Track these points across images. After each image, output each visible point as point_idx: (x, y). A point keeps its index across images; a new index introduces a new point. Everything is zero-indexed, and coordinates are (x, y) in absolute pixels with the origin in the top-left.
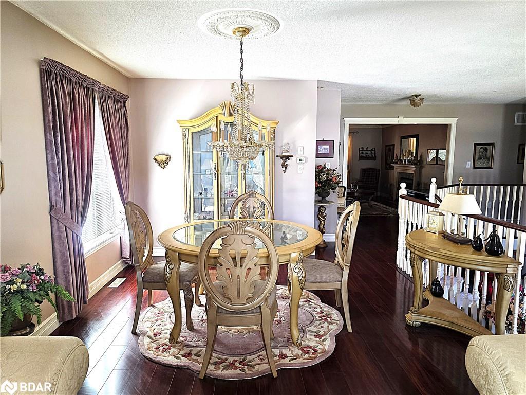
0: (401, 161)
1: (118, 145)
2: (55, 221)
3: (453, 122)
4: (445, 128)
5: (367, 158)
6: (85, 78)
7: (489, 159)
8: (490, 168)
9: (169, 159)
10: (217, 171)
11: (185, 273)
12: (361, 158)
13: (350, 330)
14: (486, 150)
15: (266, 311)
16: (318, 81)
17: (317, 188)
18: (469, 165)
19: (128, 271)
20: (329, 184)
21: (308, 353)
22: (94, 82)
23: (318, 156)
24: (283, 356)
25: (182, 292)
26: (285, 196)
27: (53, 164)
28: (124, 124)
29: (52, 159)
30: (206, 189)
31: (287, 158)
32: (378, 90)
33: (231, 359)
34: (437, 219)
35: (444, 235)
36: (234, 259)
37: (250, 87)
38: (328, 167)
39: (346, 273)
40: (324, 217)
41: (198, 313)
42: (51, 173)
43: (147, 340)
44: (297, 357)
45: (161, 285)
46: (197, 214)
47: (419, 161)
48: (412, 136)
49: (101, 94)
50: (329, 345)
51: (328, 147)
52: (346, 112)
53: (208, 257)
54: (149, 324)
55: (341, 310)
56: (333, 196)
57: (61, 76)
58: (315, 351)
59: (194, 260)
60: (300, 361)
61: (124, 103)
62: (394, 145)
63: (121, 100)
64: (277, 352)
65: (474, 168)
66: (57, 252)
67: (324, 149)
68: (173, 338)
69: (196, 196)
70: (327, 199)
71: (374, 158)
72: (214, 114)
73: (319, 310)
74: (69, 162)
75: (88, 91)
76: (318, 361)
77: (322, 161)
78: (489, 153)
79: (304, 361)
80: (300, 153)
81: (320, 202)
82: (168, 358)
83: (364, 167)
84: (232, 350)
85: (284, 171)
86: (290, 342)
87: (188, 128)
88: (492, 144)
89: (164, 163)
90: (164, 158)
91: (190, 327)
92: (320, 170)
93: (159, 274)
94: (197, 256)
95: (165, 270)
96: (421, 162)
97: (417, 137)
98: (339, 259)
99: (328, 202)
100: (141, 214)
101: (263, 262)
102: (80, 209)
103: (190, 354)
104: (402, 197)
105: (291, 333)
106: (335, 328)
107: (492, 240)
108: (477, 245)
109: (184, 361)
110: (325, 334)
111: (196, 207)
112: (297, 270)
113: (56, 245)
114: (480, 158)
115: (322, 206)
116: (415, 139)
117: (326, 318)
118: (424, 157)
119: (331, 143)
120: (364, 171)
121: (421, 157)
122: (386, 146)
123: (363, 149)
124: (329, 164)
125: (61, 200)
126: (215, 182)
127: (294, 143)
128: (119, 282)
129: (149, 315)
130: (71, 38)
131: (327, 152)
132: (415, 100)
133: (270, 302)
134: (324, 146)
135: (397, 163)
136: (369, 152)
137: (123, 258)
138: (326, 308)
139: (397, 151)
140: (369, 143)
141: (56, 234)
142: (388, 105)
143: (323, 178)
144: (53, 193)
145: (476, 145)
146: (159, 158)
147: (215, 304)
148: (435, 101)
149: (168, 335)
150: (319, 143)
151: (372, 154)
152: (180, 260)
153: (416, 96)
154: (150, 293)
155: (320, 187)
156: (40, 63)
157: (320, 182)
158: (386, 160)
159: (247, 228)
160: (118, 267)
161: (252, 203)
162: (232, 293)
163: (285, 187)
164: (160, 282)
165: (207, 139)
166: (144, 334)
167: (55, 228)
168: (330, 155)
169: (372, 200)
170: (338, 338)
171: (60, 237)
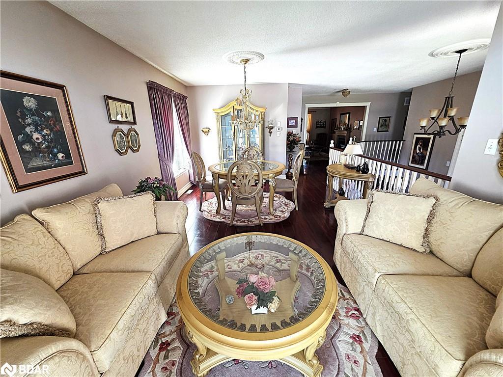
0: (340, 128)
1: (184, 124)
2: (161, 161)
3: (368, 104)
4: (363, 108)
5: (321, 127)
6: (167, 89)
7: (387, 126)
8: (387, 131)
9: (210, 130)
10: (235, 136)
11: (221, 185)
12: (317, 127)
13: (297, 209)
14: (386, 121)
15: (258, 199)
16: (289, 83)
17: (287, 144)
18: (375, 130)
19: (194, 187)
20: (294, 142)
21: (277, 217)
22: (171, 91)
23: (288, 126)
24: (265, 219)
25: (220, 193)
26: (271, 149)
27: (158, 134)
28: (186, 113)
29: (157, 132)
30: (229, 146)
31: (272, 128)
32: (324, 87)
33: (243, 220)
34: (343, 158)
35: (346, 166)
36: (243, 176)
37: (250, 92)
38: (294, 133)
39: (296, 183)
40: (291, 160)
41: (228, 204)
42: (157, 139)
43: (206, 213)
44: (272, 219)
45: (211, 190)
46: (225, 159)
47: (349, 128)
48: (347, 114)
49: (174, 97)
50: (287, 215)
51: (294, 121)
52: (305, 101)
53: (231, 176)
54: (207, 207)
55: (294, 202)
56: (296, 149)
57: (157, 89)
58: (280, 217)
59: (225, 177)
60: (273, 220)
61: (185, 100)
62: (336, 119)
63: (183, 99)
64: (263, 217)
65: (378, 131)
66: (163, 175)
67: (292, 123)
68: (218, 212)
69: (224, 150)
70: (293, 150)
71: (325, 127)
72: (232, 105)
73: (284, 202)
74: (164, 133)
75: (169, 96)
76: (281, 220)
77: (290, 130)
78: (387, 123)
79: (275, 220)
80: (278, 125)
81: (290, 152)
82: (217, 219)
83: (319, 132)
84: (243, 216)
85: (270, 135)
86: (269, 214)
87: (219, 113)
88: (389, 117)
89: (207, 133)
90: (207, 130)
91: (225, 208)
92: (289, 135)
93: (210, 185)
94: (226, 175)
95: (212, 183)
96: (350, 128)
97: (349, 113)
98: (294, 178)
99: (294, 152)
100: (199, 158)
101: (256, 178)
102: (171, 156)
103: (225, 218)
104: (331, 148)
105: (270, 210)
106: (290, 209)
107: (364, 166)
108: (358, 169)
109: (223, 220)
110: (286, 211)
111: (224, 155)
112: (272, 182)
113: (163, 172)
114: (382, 126)
115: (290, 154)
116: (348, 115)
117: (287, 205)
118: (352, 126)
119: (296, 119)
120: (318, 135)
121: (351, 126)
122: (333, 119)
123: (318, 122)
124: (295, 131)
125: (163, 151)
126: (234, 142)
127: (275, 120)
128: (190, 192)
129: (206, 204)
130: (159, 68)
131: (294, 124)
132: (345, 92)
133: (260, 196)
134: (292, 121)
135: (337, 130)
136: (322, 124)
137: (190, 181)
138: (287, 201)
139: (338, 123)
140: (322, 118)
141: (162, 167)
142: (331, 95)
143: (291, 138)
144: (159, 148)
145: (380, 118)
146: (204, 130)
147: (235, 195)
148: (357, 92)
149: (215, 211)
150: (289, 119)
151: (324, 124)
152: (219, 178)
153: (346, 90)
154: (205, 194)
155: (289, 144)
156: (147, 83)
157: (289, 141)
158: (332, 128)
159: (248, 162)
160: (189, 185)
161: (252, 152)
162: (242, 191)
163: (270, 144)
164: (210, 188)
165: (228, 119)
166: (205, 211)
167: (162, 165)
168: (296, 126)
169: (321, 151)
170: (291, 213)
171: (164, 169)
